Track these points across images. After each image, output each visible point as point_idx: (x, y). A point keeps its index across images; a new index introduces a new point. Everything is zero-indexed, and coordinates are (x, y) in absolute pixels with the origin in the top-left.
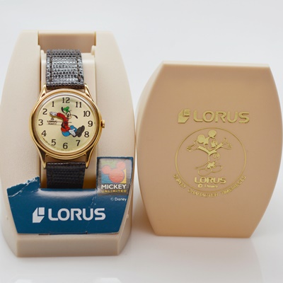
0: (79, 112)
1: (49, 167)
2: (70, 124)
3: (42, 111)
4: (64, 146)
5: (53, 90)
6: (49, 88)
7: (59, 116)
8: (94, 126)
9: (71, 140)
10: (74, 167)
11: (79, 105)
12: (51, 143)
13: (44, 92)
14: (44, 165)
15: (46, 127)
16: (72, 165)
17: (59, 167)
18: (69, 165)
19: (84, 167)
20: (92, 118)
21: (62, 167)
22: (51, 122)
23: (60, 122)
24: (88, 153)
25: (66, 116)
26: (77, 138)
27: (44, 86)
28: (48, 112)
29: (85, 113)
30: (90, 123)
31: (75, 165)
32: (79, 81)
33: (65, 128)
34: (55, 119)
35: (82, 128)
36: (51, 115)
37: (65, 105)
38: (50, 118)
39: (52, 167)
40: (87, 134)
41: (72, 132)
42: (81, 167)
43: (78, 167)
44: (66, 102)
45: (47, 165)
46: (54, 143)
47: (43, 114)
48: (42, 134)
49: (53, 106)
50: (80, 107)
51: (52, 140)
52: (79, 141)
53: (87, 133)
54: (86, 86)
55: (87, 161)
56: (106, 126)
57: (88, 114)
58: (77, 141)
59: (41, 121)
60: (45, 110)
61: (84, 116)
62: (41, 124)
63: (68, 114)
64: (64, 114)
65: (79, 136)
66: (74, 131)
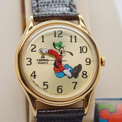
0: (74, 47)
1: (40, 115)
2: (64, 63)
3: (30, 48)
4: (58, 89)
6: (37, 20)
7: (51, 53)
8: (93, 65)
9: (66, 82)
10: (71, 115)
11: (73, 40)
12: (42, 87)
13: (31, 24)
14: (33, 113)
15: (35, 67)
16: (68, 112)
17: (52, 115)
18: (64, 112)
19: (82, 114)
20: (90, 54)
21: (56, 115)
22: (42, 61)
23: (52, 60)
24: (87, 97)
25: (59, 53)
26: (73, 79)
27: (30, 18)
28: (37, 49)
29: (81, 49)
30: (88, 60)
31: (72, 112)
32: (71, 10)
34: (47, 57)
35: (79, 67)
36: (41, 52)
37: (57, 40)
38: (39, 56)
39: (44, 116)
41: (67, 72)
42: (79, 114)
43: (75, 114)
44: (58, 37)
45: (38, 113)
46: (45, 87)
47: (32, 51)
48: (31, 76)
49: (43, 41)
50: (76, 42)
51: (44, 83)
52: (76, 83)
53: (85, 73)
54: (80, 16)
55: (86, 107)
56: (106, 64)
57: (85, 50)
58: (73, 83)
59: (30, 60)
60: (34, 47)
61: (81, 52)
62: (29, 63)
63: (62, 51)
64: (57, 51)
65: (76, 78)
66: (69, 71)
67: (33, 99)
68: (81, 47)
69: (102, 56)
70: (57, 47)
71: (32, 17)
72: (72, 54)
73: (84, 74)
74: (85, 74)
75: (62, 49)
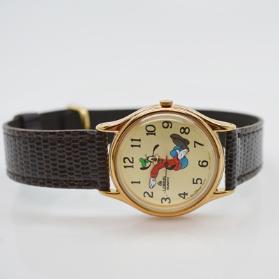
2: (169, 158)
4: (203, 166)
9: (193, 155)
11: (137, 143)
12: (198, 186)
22: (165, 184)
25: (156, 163)
26: (191, 146)
28: (150, 191)
29: (149, 133)
30: (166, 125)
33: (174, 164)
34: (160, 178)
35: (175, 137)
37: (138, 165)
40: (184, 130)
44: (132, 163)
46: (199, 181)
47: (152, 197)
48: (184, 198)
49: (139, 182)
50: (140, 140)
51: (194, 183)
52: (195, 142)
53: (182, 131)
57: (151, 129)
58: (195, 147)
59: (163, 200)
60: (146, 194)
61: (155, 134)
62: (168, 200)
63: (152, 159)
64: (152, 165)
65: (188, 143)
66: (180, 151)
68: (147, 134)
70: (148, 165)
72: (157, 146)
73: (184, 132)
74: (185, 129)
75: (150, 159)
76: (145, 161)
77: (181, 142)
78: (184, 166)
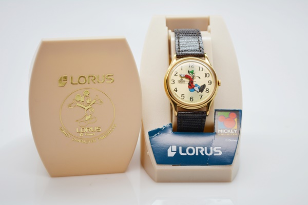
0: (201, 74)
1: (179, 115)
3: (174, 73)
4: (190, 99)
5: (181, 58)
6: (179, 57)
7: (187, 77)
8: (213, 84)
9: (196, 95)
10: (198, 115)
11: (201, 69)
12: (181, 97)
13: (175, 60)
14: (175, 113)
15: (177, 85)
16: (197, 114)
17: (187, 115)
18: (194, 113)
19: (205, 115)
20: (211, 78)
21: (189, 115)
22: (181, 82)
23: (187, 81)
24: (209, 104)
25: (192, 77)
27: (174, 56)
28: (178, 74)
29: (206, 75)
30: (210, 82)
31: (199, 113)
32: (200, 51)
33: (191, 86)
34: (184, 79)
35: (204, 86)
36: (180, 76)
38: (179, 79)
39: (182, 115)
40: (207, 90)
41: (196, 88)
42: (203, 115)
43: (201, 115)
44: (191, 67)
45: (178, 113)
46: (183, 97)
47: (175, 75)
48: (174, 90)
49: (182, 70)
51: (182, 95)
52: (202, 95)
54: (205, 55)
55: (208, 110)
56: (221, 84)
57: (208, 75)
58: (200, 95)
59: (173, 81)
60: (176, 73)
61: (205, 77)
62: (173, 83)
64: (190, 76)
65: (202, 92)
66: (198, 88)
67: (175, 104)
69: (219, 80)
71: (175, 55)
75: (193, 75)
76: (192, 72)
77: (202, 89)
78: (191, 90)
